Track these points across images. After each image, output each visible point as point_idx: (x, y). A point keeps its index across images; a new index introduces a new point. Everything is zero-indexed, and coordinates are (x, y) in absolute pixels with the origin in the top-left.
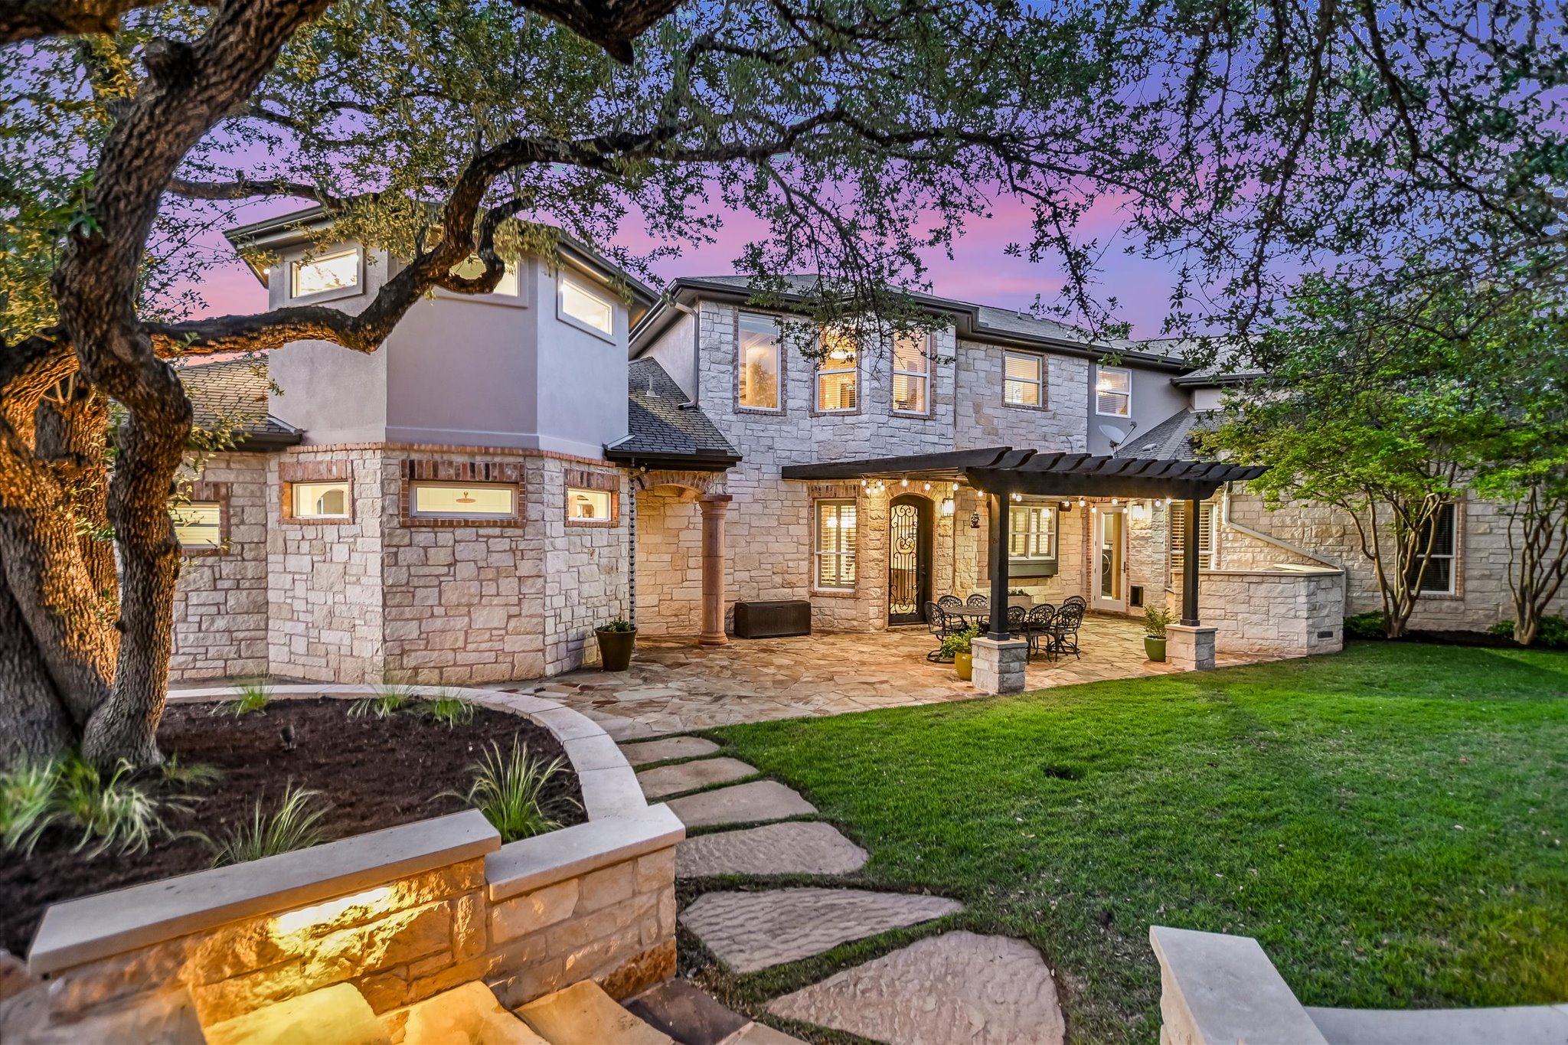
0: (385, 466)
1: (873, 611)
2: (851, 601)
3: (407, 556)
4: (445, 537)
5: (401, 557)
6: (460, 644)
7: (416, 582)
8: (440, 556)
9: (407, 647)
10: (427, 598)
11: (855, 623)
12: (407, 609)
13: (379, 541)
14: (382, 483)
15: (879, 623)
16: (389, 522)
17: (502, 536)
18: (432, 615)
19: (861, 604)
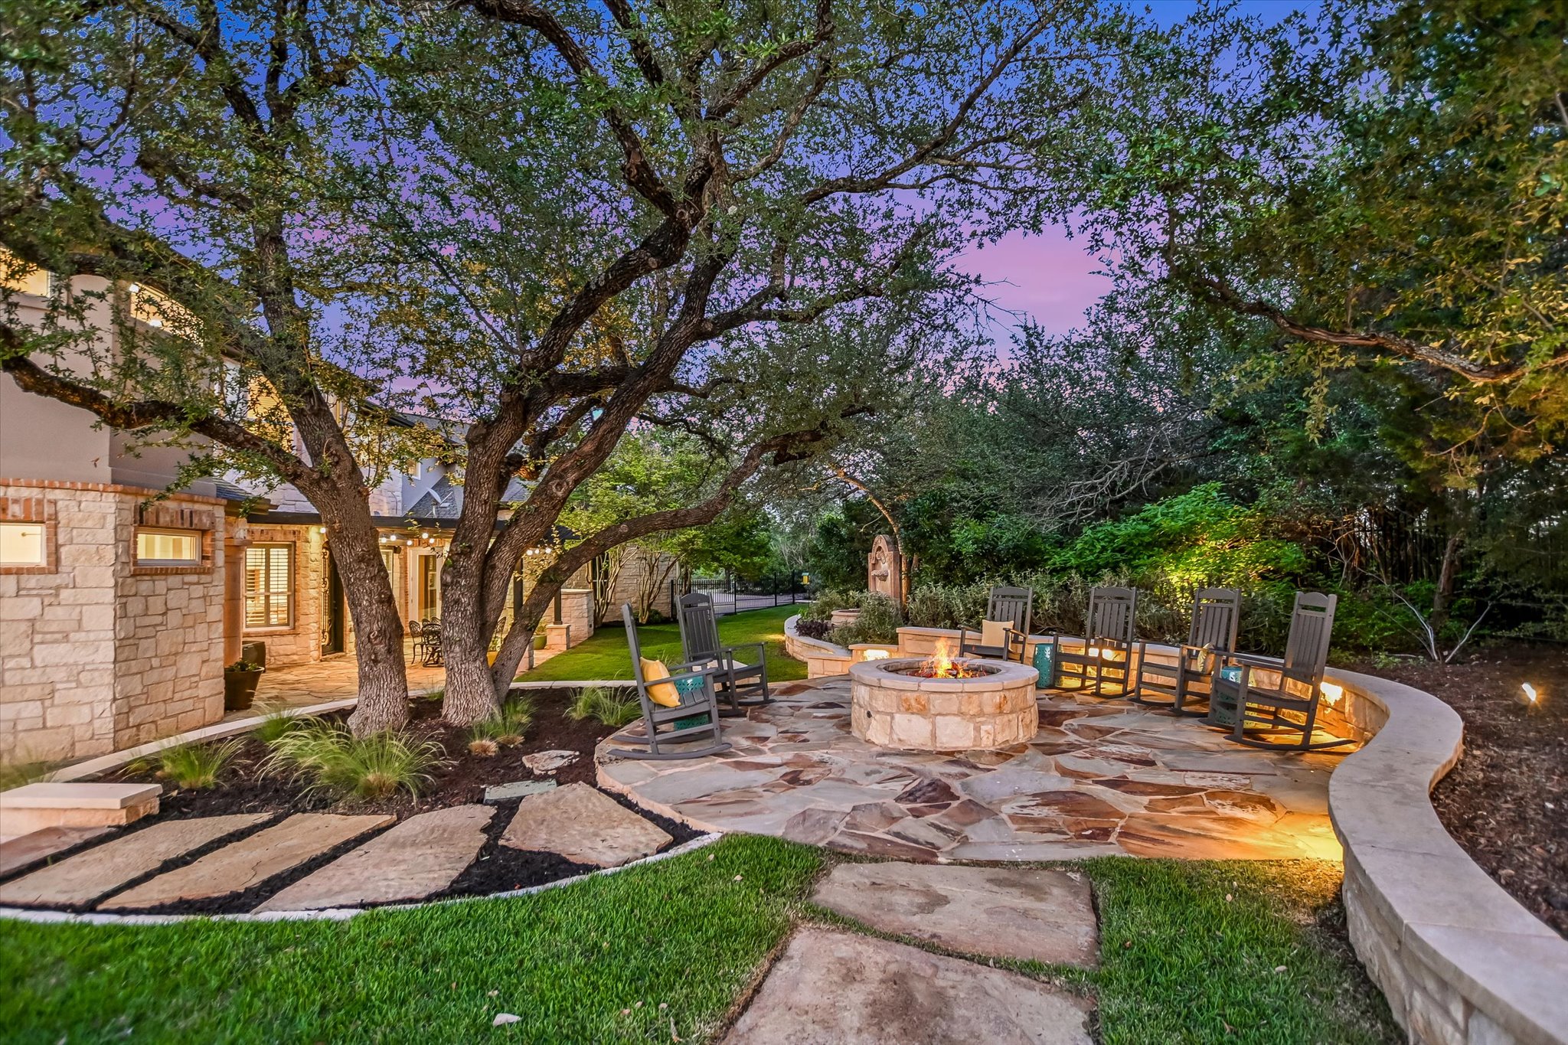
0: (119, 510)
1: (313, 644)
2: (291, 638)
3: (135, 606)
4: (161, 585)
5: (129, 608)
6: (169, 695)
7: (141, 633)
8: (157, 604)
9: (133, 704)
10: (146, 650)
11: (295, 657)
12: (133, 663)
13: (112, 592)
14: (115, 529)
15: (315, 654)
16: (122, 570)
17: (198, 583)
18: (152, 668)
19: (300, 639)
